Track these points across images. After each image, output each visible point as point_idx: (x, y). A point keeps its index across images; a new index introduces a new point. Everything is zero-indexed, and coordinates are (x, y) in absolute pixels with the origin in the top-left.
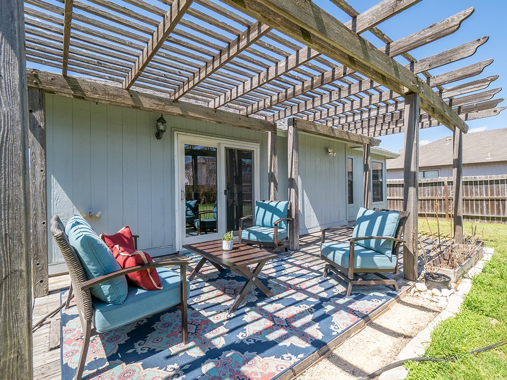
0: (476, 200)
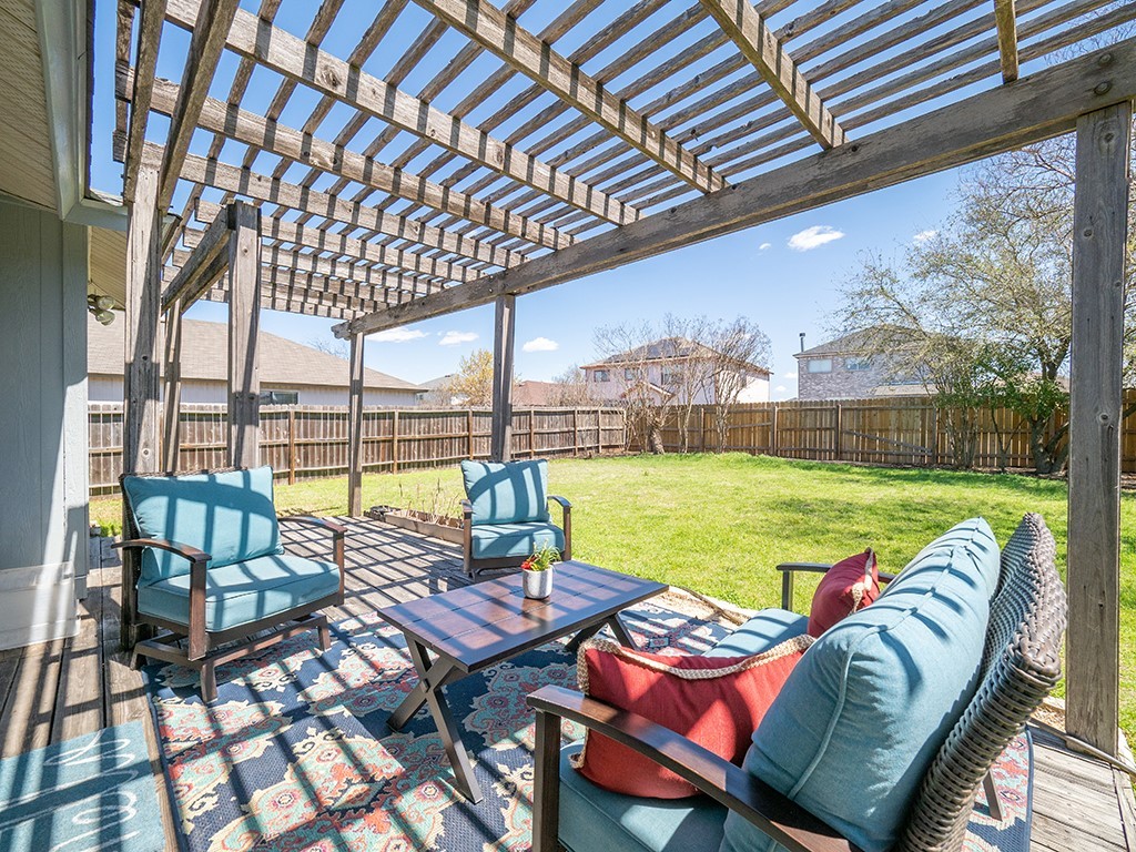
0: (216, 449)
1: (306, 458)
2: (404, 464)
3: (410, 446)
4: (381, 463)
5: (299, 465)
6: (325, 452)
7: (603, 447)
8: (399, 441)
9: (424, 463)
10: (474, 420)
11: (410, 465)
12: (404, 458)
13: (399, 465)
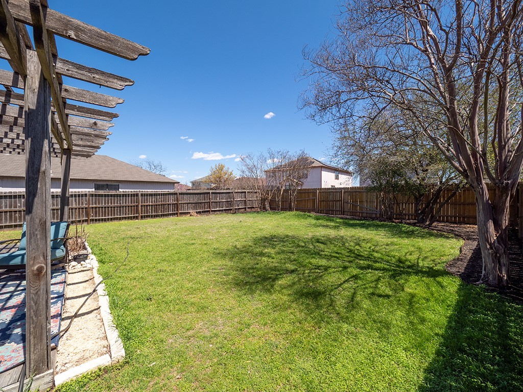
1: (96, 213)
2: (144, 216)
3: (147, 208)
4: (132, 215)
5: (92, 216)
6: (105, 211)
7: (248, 208)
8: (142, 206)
9: (154, 215)
10: (180, 197)
11: (148, 216)
12: (144, 213)
13: (142, 216)
